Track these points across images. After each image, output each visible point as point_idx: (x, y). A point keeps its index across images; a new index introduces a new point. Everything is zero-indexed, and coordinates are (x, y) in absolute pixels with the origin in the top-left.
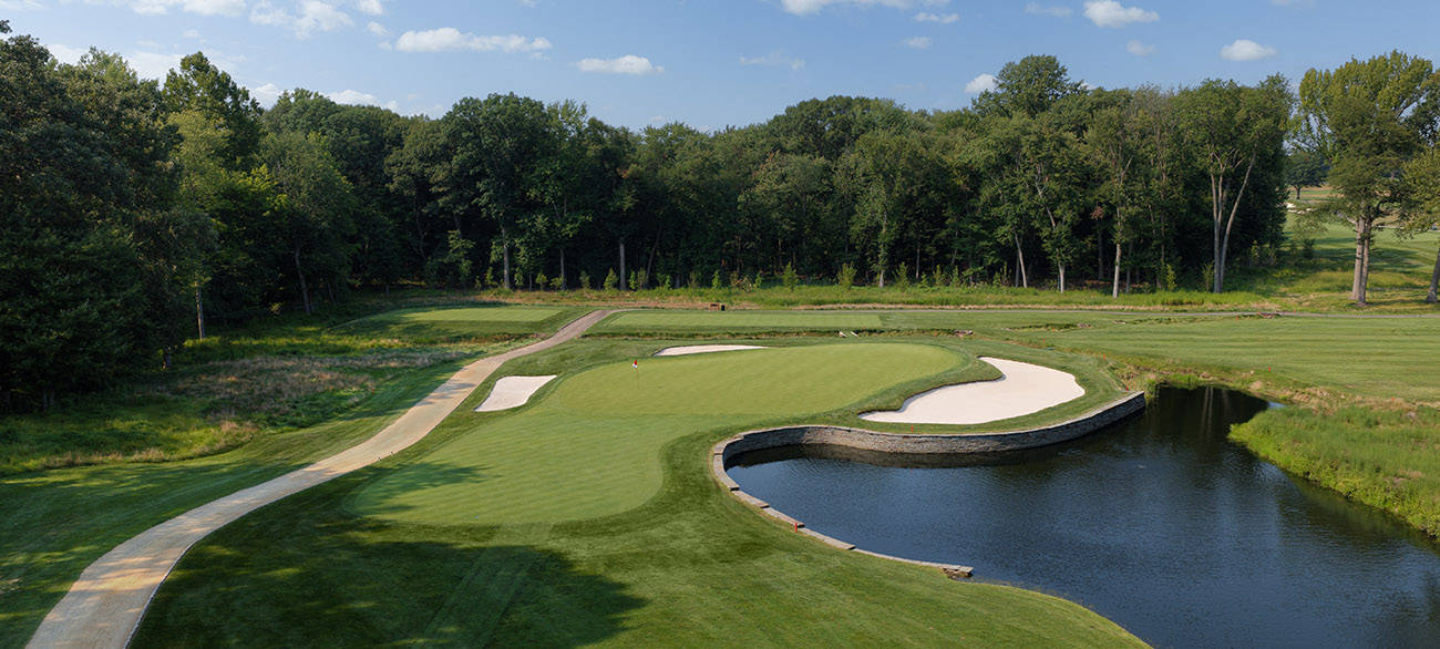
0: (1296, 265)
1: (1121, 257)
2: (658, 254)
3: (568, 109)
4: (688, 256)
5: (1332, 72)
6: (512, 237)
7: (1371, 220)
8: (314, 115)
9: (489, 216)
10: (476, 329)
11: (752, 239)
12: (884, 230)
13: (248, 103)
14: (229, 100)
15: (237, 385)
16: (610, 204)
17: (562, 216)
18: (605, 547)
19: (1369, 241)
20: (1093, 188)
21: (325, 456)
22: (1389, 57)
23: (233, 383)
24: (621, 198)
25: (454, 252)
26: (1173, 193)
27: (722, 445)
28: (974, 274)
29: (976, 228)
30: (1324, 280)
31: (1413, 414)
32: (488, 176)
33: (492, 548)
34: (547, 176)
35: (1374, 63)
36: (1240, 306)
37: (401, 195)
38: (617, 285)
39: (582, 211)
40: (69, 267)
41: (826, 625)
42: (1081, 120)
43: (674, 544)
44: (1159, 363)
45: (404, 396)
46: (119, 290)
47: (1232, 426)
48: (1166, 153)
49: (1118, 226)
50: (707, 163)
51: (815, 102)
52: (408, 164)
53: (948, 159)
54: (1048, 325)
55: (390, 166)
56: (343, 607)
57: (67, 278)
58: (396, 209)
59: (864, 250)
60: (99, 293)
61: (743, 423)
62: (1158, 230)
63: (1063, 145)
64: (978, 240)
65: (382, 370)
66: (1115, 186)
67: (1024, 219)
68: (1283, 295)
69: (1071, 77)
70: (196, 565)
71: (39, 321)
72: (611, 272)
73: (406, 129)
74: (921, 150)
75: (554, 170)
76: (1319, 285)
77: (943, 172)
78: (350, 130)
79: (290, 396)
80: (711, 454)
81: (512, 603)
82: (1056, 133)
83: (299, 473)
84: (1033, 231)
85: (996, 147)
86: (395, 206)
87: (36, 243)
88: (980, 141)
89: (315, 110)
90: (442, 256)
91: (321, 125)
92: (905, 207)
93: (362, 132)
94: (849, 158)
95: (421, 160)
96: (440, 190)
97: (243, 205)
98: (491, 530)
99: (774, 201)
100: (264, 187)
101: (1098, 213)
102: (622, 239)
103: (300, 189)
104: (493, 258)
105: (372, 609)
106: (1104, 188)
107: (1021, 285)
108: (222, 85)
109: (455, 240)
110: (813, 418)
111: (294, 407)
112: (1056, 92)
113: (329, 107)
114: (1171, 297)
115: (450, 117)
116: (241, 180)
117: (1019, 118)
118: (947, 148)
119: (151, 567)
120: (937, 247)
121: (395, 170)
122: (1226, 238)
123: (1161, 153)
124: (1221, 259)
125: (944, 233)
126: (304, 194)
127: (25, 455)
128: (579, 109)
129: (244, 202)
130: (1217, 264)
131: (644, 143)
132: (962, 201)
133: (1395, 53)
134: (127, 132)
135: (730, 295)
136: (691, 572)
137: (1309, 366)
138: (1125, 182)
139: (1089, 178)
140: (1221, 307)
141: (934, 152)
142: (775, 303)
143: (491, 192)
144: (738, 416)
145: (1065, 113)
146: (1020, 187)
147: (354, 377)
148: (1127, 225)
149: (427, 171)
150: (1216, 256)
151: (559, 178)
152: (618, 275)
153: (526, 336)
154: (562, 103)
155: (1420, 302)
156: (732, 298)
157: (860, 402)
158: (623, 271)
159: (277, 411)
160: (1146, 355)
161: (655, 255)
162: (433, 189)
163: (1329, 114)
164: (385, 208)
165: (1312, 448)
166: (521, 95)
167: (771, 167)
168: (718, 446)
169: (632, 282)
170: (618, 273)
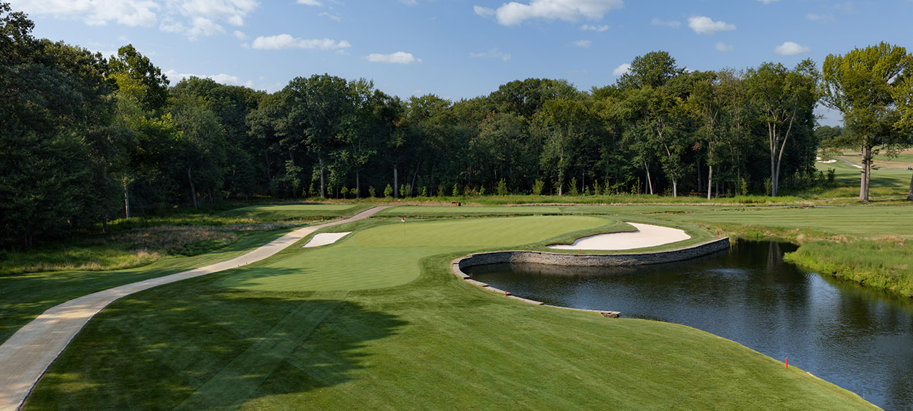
0: (824, 185)
1: (712, 174)
2: (419, 177)
3: (361, 84)
4: (438, 176)
5: (843, 56)
6: (326, 165)
7: (871, 148)
8: (202, 88)
9: (311, 151)
10: (302, 214)
11: (478, 168)
12: (562, 159)
13: (160, 77)
14: (148, 74)
15: (150, 238)
16: (388, 143)
17: (357, 150)
18: (382, 300)
19: (870, 161)
20: (693, 131)
21: (204, 266)
22: (878, 45)
23: (147, 237)
24: (395, 140)
25: (289, 174)
26: (744, 136)
27: (459, 260)
28: (619, 188)
29: (620, 158)
30: (842, 191)
31: (901, 244)
32: (310, 126)
33: (309, 301)
34: (348, 126)
35: (869, 50)
36: (788, 203)
37: (256, 139)
38: (392, 195)
39: (370, 148)
40: (43, 155)
41: (525, 332)
42: (685, 90)
43: (428, 299)
44: (738, 227)
45: (257, 242)
46: (75, 172)
47: (786, 254)
48: (739, 110)
49: (710, 154)
50: (449, 118)
51: (518, 82)
52: (260, 119)
53: (601, 114)
54: (666, 212)
55: (249, 120)
56: (213, 324)
57: (42, 161)
58: (252, 148)
59: (549, 174)
60: (62, 173)
61: (472, 250)
62: (735, 158)
63: (674, 104)
64: (621, 165)
65: (243, 231)
66: (708, 129)
67: (651, 152)
68: (816, 199)
69: (678, 65)
70: (118, 307)
71: (23, 189)
72: (389, 185)
73: (259, 98)
74: (584, 108)
75: (353, 122)
76: (838, 194)
77: (598, 121)
78: (224, 97)
79: (182, 242)
80: (452, 263)
81: (322, 323)
82: (670, 97)
83: (187, 272)
84: (656, 158)
85: (631, 107)
86: (252, 145)
87: (23, 139)
88: (621, 103)
89: (203, 86)
90: (282, 177)
91: (206, 95)
92: (574, 146)
93: (232, 99)
94: (539, 115)
95: (269, 116)
96: (281, 135)
97: (156, 138)
98: (309, 293)
99: (491, 142)
100: (169, 126)
101: (697, 146)
102: (395, 166)
103: (192, 128)
104: (314, 178)
105: (232, 325)
106: (700, 131)
107: (649, 192)
108: (143, 66)
109: (290, 166)
110: (517, 247)
111: (185, 247)
112: (669, 75)
113: (210, 84)
114: (744, 198)
115: (286, 90)
116: (154, 123)
117: (646, 89)
118: (601, 108)
119: (90, 308)
120: (596, 172)
121: (252, 122)
122: (779, 163)
123: (736, 111)
124: (775, 177)
125: (600, 163)
126: (194, 132)
127: (12, 266)
128: (369, 84)
129: (156, 135)
130: (773, 179)
131: (409, 107)
132: (611, 141)
133: (882, 43)
134: (82, 77)
135: (464, 199)
136: (438, 310)
137: (834, 227)
138: (714, 126)
139: (690, 125)
140: (776, 204)
141: (593, 110)
142: (493, 203)
143: (313, 135)
144: (469, 247)
145: (675, 86)
146: (647, 131)
147: (224, 234)
148: (716, 153)
149: (273, 123)
150: (773, 174)
151: (355, 126)
152: (393, 188)
153: (334, 217)
154: (358, 80)
155: (904, 200)
156: (465, 201)
157: (547, 240)
158: (396, 186)
159: (174, 248)
160: (730, 223)
161: (416, 177)
162: (276, 135)
163: (841, 83)
164: (246, 147)
165: (838, 259)
166: (332, 75)
167: (489, 121)
168: (456, 260)
169: (402, 192)
170: (392, 185)
